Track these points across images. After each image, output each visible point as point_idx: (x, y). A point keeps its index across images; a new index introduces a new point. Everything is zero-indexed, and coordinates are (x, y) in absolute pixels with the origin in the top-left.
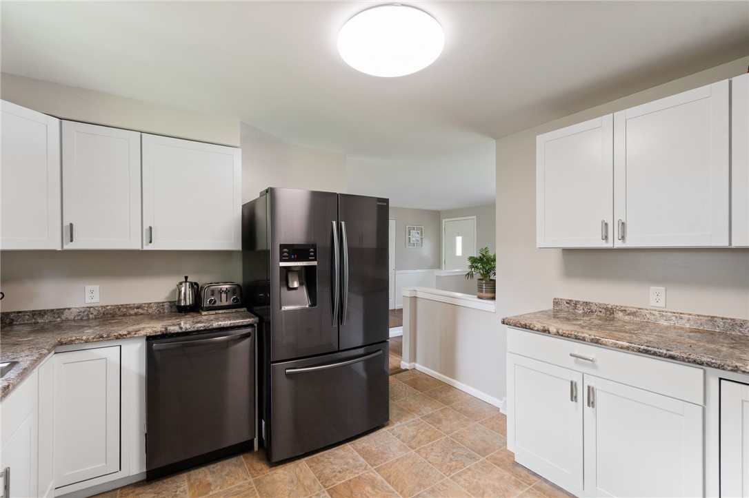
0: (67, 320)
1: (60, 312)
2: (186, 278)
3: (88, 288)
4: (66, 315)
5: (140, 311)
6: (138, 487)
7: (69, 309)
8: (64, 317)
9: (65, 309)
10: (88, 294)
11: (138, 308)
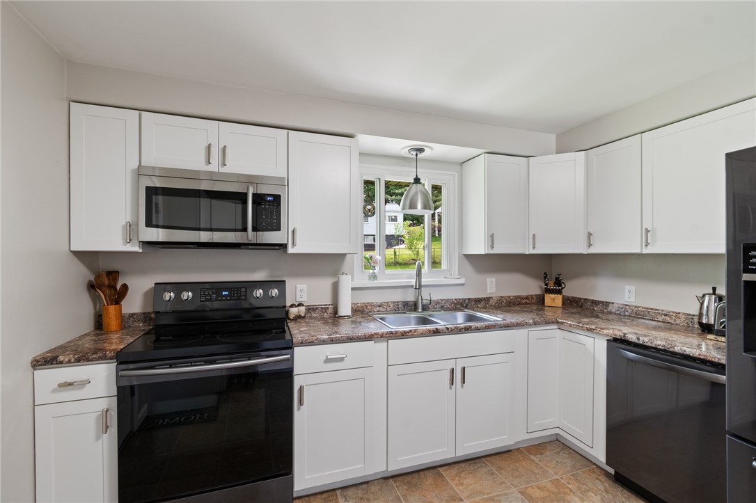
0: (610, 313)
1: (606, 304)
2: (714, 289)
3: (627, 287)
4: (611, 308)
5: (668, 319)
6: (606, 476)
7: (613, 303)
8: (609, 309)
9: (610, 303)
10: (627, 294)
11: (666, 315)
